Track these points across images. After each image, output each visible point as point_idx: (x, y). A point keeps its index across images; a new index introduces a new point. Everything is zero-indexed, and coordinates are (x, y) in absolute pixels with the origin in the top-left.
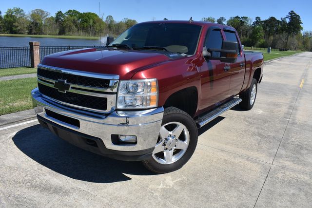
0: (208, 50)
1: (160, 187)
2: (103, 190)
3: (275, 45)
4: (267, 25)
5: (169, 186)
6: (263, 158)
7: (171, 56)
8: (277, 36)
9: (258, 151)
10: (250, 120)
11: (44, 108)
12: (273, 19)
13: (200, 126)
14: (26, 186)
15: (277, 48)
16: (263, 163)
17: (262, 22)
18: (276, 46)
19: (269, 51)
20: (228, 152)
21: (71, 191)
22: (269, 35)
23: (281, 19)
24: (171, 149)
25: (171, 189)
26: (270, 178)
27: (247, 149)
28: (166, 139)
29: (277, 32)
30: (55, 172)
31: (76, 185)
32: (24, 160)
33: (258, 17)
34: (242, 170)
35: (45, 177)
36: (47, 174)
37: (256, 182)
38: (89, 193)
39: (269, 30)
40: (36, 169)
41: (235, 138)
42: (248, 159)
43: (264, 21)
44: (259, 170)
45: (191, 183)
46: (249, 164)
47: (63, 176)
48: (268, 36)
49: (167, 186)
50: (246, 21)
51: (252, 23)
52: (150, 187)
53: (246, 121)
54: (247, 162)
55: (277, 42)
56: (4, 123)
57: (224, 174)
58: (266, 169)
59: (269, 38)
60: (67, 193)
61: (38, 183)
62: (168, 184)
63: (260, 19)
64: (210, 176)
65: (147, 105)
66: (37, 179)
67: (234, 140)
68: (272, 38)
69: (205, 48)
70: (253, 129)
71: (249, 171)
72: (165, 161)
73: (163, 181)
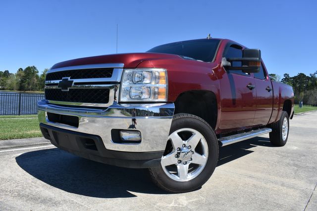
0: (228, 60)
1: (171, 205)
2: (101, 205)
3: (306, 102)
4: (297, 82)
5: (182, 205)
6: (302, 184)
7: (185, 57)
8: (308, 92)
9: (295, 178)
10: (283, 154)
11: (46, 112)
12: (302, 76)
13: (222, 144)
14: (13, 195)
15: (310, 105)
16: (302, 189)
17: (291, 78)
18: (309, 102)
19: (301, 106)
20: (258, 179)
21: (61, 202)
22: (300, 92)
23: (311, 75)
24: (186, 163)
25: (184, 208)
26: (313, 203)
27: (282, 176)
28: (180, 149)
29: (308, 88)
30: (49, 186)
31: (69, 197)
32: (20, 174)
33: (286, 74)
34: (275, 194)
35: (37, 189)
36: (41, 187)
37: (295, 205)
38: (82, 206)
39: (299, 86)
40: (30, 182)
41: (266, 167)
42: (283, 185)
43: (293, 78)
44: (298, 195)
45: (210, 204)
46: (284, 190)
47: (58, 189)
48: (298, 93)
49: (179, 204)
50: (274, 79)
51: (280, 80)
52: (158, 204)
53: (279, 155)
54: (281, 188)
55: (308, 98)
56: (12, 146)
57: (253, 197)
58: (306, 194)
59: (299, 94)
60: (56, 204)
61: (27, 193)
62: (181, 203)
63: (288, 76)
64: (235, 198)
65: (154, 98)
66: (27, 190)
67: (264, 169)
68: (303, 94)
69: (224, 59)
70: (287, 161)
71: (285, 195)
72: (178, 178)
73: (175, 200)
